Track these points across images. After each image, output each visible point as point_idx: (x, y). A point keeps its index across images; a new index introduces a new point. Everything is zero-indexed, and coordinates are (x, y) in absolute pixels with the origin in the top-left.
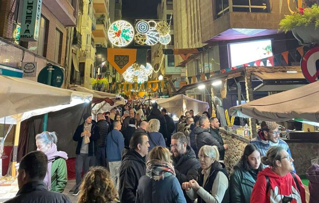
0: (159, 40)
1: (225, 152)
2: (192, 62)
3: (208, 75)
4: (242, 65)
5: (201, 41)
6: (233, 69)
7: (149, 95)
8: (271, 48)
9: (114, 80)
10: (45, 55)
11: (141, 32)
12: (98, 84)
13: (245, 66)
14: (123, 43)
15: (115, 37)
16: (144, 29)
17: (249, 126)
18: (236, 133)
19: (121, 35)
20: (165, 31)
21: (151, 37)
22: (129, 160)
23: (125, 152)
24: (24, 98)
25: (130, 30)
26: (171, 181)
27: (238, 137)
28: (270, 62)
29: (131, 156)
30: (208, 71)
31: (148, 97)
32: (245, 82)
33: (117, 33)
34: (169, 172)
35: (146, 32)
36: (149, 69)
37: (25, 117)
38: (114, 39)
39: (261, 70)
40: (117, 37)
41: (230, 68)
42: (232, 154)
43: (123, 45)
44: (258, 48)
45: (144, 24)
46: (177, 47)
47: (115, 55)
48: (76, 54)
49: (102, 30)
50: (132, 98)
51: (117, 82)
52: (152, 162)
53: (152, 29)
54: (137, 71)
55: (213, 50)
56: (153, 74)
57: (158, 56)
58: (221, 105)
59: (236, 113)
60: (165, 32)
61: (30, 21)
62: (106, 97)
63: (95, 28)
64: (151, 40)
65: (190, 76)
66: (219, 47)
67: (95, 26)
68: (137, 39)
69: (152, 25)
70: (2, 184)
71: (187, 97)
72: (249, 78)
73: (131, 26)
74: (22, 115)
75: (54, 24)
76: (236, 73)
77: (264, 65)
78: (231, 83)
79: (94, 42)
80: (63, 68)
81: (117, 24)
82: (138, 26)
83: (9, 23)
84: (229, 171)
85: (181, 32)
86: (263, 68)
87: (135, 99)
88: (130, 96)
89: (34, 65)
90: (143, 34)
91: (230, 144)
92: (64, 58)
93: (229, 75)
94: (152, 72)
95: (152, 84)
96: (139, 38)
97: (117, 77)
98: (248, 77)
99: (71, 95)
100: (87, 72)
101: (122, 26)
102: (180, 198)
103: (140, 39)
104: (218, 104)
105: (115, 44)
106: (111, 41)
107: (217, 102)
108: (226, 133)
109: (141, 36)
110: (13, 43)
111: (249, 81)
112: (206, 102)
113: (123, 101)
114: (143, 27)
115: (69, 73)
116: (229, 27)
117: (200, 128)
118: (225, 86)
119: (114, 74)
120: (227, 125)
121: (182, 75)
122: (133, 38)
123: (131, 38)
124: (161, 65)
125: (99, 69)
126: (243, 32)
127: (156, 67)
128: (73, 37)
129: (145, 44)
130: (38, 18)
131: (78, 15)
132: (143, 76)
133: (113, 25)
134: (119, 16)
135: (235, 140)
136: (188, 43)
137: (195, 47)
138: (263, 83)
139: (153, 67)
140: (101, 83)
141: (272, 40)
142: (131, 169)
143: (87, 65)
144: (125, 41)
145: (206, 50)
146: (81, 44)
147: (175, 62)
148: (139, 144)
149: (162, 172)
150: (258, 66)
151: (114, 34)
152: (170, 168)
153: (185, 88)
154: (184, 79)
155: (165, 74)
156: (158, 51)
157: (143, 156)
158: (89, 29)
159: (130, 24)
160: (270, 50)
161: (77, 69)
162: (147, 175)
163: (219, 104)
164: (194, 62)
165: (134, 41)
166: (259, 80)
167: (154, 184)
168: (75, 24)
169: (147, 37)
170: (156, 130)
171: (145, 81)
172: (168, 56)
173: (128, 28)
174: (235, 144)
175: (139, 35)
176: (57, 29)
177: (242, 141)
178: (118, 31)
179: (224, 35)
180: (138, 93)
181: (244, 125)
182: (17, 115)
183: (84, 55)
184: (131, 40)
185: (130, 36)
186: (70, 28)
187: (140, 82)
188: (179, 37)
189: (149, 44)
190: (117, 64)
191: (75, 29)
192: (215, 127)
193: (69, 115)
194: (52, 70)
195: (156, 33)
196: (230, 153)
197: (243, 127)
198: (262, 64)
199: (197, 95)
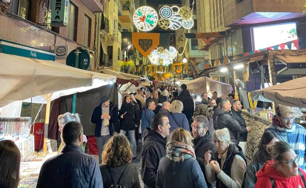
0: (182, 25)
1: (248, 134)
2: (215, 45)
3: (231, 58)
4: (266, 48)
5: (224, 25)
6: (256, 52)
7: (175, 77)
8: (296, 32)
9: (141, 62)
10: (75, 39)
11: (165, 17)
12: (125, 66)
13: (268, 49)
14: (148, 28)
15: (140, 22)
16: (167, 14)
17: (272, 108)
18: (259, 115)
19: (145, 20)
20: (188, 15)
21: (174, 22)
22: (151, 141)
23: (147, 133)
24: (49, 80)
25: (154, 16)
26: (191, 164)
27: (261, 119)
28: (295, 45)
29: (153, 137)
30: (231, 54)
31: (174, 78)
32: (268, 65)
33: (142, 18)
34: (189, 154)
35: (170, 17)
36: (174, 52)
37: (54, 97)
38: (139, 24)
39: (286, 53)
40: (141, 22)
41: (254, 51)
42: (255, 136)
43: (148, 30)
44: (283, 32)
45: (167, 9)
46: (200, 30)
47: (139, 39)
48: (104, 39)
49: (128, 16)
50: (158, 79)
51: (144, 64)
52: (172, 144)
53: (175, 14)
54: (162, 54)
55: (235, 34)
56: (177, 57)
57: (182, 40)
58: (244, 88)
59: (258, 97)
60: (188, 17)
61: (60, 8)
62: (131, 79)
63: (121, 14)
64: (174, 25)
65: (213, 59)
66: (242, 31)
67: (121, 12)
68: (161, 24)
69: (175, 10)
70: (34, 159)
71: (211, 79)
72: (273, 61)
73: (155, 11)
74: (51, 96)
75: (83, 10)
76: (258, 56)
77: (288, 49)
78: (253, 66)
79: (120, 26)
80: (93, 52)
81: (141, 10)
82: (162, 12)
83: (41, 10)
84: (252, 152)
85: (203, 16)
86: (287, 51)
87: (162, 81)
88: (156, 77)
89: (65, 48)
90: (166, 19)
91: (253, 127)
92: (93, 42)
93: (251, 58)
94: (176, 55)
95: (176, 66)
96: (162, 23)
97: (143, 60)
98: (271, 61)
99: (92, 77)
100: (115, 54)
101: (147, 11)
102: (201, 180)
103: (164, 24)
104: (240, 87)
105: (140, 28)
106: (136, 26)
107: (239, 85)
108: (249, 116)
109: (165, 21)
110: (45, 28)
111: (272, 64)
112: (230, 84)
113: (148, 83)
114: (166, 13)
115: (98, 56)
116: (252, 11)
117: (220, 109)
118: (247, 70)
119: (140, 57)
120: (250, 107)
121: (206, 58)
122: (157, 23)
123: (155, 23)
124: (184, 49)
125: (125, 52)
126: (267, 16)
127: (180, 50)
128: (101, 23)
129: (169, 29)
130: (67, 5)
131: (104, 1)
132: (168, 58)
133: (138, 11)
134: (144, 2)
135: (258, 123)
136: (211, 27)
137: (218, 31)
138: (287, 67)
139: (177, 50)
140: (128, 65)
141: (296, 23)
142: (152, 149)
143: (115, 49)
144: (150, 26)
145: (229, 34)
146: (109, 29)
147: (198, 45)
148: (160, 125)
149: (181, 154)
150: (282, 50)
151: (139, 19)
152: (190, 150)
153: (207, 71)
154: (208, 61)
155: (189, 57)
156: (182, 35)
157: (164, 137)
158: (116, 15)
159: (153, 9)
160: (295, 33)
161: (105, 52)
162: (167, 156)
163: (242, 87)
164: (217, 46)
165: (158, 26)
166: (282, 63)
167: (174, 166)
168: (103, 10)
169: (171, 22)
170: (180, 111)
171: (171, 63)
172: (191, 40)
173: (152, 14)
174: (258, 127)
175: (163, 20)
176: (86, 15)
177: (265, 124)
178: (142, 16)
179: (246, 19)
180: (163, 75)
181: (268, 108)
182: (47, 95)
183: (112, 39)
184: (155, 25)
185: (154, 21)
186: (98, 14)
187: (166, 65)
188: (203, 21)
189: (173, 29)
190: (142, 48)
191: (102, 14)
192: (237, 109)
193: (98, 95)
194: (79, 54)
195: (180, 18)
196: (253, 135)
197: (266, 110)
198: (286, 47)
199: (221, 78)
